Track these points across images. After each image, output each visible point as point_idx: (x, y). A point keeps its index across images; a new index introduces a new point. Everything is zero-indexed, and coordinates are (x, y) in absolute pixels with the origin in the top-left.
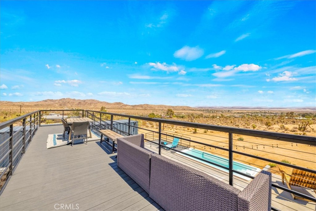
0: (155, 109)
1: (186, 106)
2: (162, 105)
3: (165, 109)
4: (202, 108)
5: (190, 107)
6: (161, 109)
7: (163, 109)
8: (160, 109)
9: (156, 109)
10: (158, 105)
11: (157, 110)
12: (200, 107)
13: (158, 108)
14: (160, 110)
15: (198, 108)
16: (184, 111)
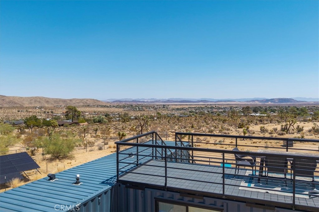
0: (22, 107)
1: (91, 99)
2: (40, 98)
3: (46, 105)
4: (120, 101)
5: (99, 101)
6: (38, 105)
7: (42, 105)
8: (36, 105)
9: (26, 105)
10: (28, 98)
11: (29, 108)
12: (116, 101)
13: (31, 103)
14: (36, 108)
15: (114, 102)
16: (87, 109)
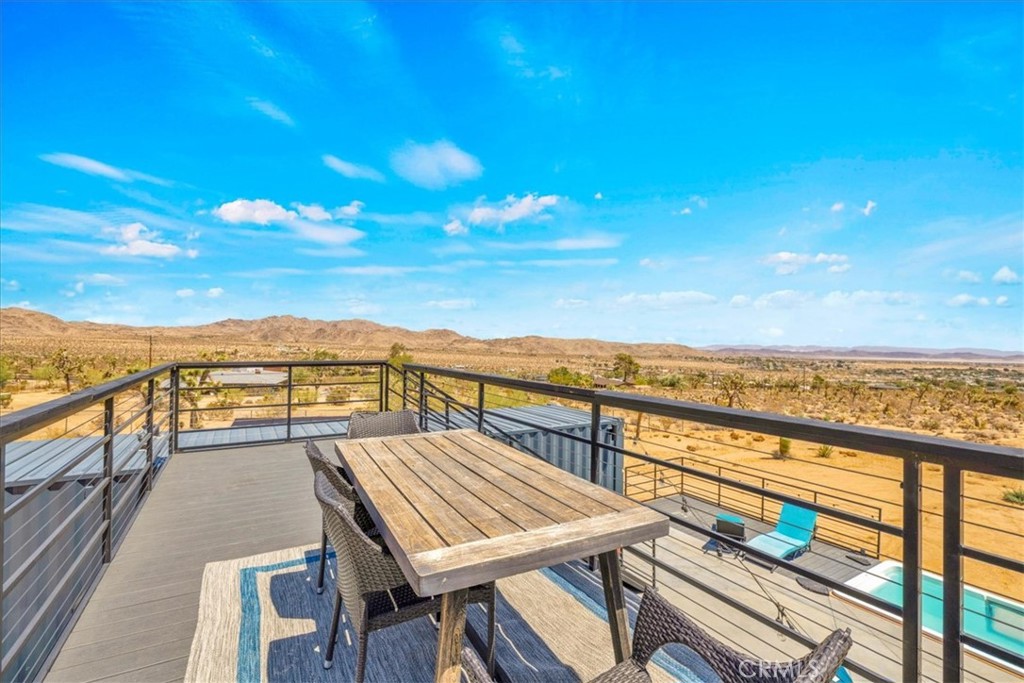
0: (563, 355)
2: (590, 341)
3: (599, 354)
4: (733, 350)
5: (690, 349)
6: (586, 353)
7: (593, 353)
8: (583, 353)
9: (569, 353)
10: (573, 341)
11: (573, 356)
12: (725, 350)
13: (576, 349)
14: (582, 356)
15: (721, 351)
